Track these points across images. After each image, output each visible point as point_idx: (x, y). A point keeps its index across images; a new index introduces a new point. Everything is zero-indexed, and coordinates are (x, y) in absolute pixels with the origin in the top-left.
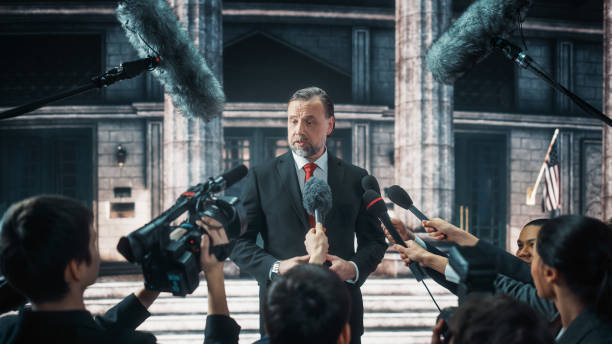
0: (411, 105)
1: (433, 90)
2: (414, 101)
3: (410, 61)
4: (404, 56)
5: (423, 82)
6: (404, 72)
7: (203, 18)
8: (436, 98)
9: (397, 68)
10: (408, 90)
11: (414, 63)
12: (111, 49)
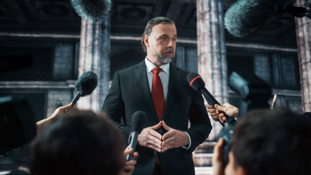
0: (207, 76)
1: (217, 69)
2: (208, 74)
3: (205, 55)
4: (202, 52)
5: (212, 64)
6: (202, 59)
7: (100, 30)
8: (219, 72)
9: (198, 58)
10: (205, 68)
11: (207, 55)
12: (57, 54)
